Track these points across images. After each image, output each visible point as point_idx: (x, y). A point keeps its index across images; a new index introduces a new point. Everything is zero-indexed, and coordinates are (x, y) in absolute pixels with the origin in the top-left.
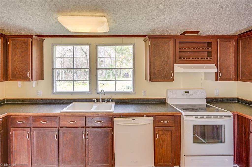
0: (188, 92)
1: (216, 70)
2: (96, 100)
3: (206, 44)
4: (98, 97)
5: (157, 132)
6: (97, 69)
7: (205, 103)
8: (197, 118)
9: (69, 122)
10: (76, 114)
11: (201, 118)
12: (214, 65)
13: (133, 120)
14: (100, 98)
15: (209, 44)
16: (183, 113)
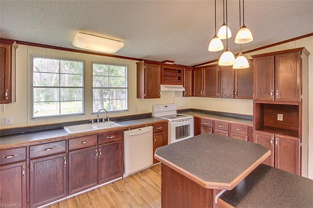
0: (166, 106)
1: (184, 90)
2: (93, 120)
3: (177, 71)
4: (95, 117)
5: (154, 137)
6: (92, 88)
7: (176, 114)
8: (177, 122)
9: (80, 143)
10: (88, 133)
11: (182, 121)
12: (182, 86)
13: (140, 130)
14: (97, 118)
15: (180, 71)
16: (170, 120)
